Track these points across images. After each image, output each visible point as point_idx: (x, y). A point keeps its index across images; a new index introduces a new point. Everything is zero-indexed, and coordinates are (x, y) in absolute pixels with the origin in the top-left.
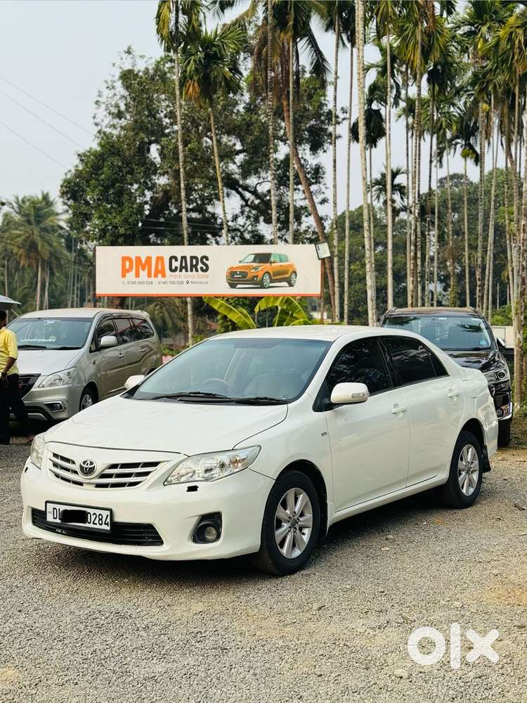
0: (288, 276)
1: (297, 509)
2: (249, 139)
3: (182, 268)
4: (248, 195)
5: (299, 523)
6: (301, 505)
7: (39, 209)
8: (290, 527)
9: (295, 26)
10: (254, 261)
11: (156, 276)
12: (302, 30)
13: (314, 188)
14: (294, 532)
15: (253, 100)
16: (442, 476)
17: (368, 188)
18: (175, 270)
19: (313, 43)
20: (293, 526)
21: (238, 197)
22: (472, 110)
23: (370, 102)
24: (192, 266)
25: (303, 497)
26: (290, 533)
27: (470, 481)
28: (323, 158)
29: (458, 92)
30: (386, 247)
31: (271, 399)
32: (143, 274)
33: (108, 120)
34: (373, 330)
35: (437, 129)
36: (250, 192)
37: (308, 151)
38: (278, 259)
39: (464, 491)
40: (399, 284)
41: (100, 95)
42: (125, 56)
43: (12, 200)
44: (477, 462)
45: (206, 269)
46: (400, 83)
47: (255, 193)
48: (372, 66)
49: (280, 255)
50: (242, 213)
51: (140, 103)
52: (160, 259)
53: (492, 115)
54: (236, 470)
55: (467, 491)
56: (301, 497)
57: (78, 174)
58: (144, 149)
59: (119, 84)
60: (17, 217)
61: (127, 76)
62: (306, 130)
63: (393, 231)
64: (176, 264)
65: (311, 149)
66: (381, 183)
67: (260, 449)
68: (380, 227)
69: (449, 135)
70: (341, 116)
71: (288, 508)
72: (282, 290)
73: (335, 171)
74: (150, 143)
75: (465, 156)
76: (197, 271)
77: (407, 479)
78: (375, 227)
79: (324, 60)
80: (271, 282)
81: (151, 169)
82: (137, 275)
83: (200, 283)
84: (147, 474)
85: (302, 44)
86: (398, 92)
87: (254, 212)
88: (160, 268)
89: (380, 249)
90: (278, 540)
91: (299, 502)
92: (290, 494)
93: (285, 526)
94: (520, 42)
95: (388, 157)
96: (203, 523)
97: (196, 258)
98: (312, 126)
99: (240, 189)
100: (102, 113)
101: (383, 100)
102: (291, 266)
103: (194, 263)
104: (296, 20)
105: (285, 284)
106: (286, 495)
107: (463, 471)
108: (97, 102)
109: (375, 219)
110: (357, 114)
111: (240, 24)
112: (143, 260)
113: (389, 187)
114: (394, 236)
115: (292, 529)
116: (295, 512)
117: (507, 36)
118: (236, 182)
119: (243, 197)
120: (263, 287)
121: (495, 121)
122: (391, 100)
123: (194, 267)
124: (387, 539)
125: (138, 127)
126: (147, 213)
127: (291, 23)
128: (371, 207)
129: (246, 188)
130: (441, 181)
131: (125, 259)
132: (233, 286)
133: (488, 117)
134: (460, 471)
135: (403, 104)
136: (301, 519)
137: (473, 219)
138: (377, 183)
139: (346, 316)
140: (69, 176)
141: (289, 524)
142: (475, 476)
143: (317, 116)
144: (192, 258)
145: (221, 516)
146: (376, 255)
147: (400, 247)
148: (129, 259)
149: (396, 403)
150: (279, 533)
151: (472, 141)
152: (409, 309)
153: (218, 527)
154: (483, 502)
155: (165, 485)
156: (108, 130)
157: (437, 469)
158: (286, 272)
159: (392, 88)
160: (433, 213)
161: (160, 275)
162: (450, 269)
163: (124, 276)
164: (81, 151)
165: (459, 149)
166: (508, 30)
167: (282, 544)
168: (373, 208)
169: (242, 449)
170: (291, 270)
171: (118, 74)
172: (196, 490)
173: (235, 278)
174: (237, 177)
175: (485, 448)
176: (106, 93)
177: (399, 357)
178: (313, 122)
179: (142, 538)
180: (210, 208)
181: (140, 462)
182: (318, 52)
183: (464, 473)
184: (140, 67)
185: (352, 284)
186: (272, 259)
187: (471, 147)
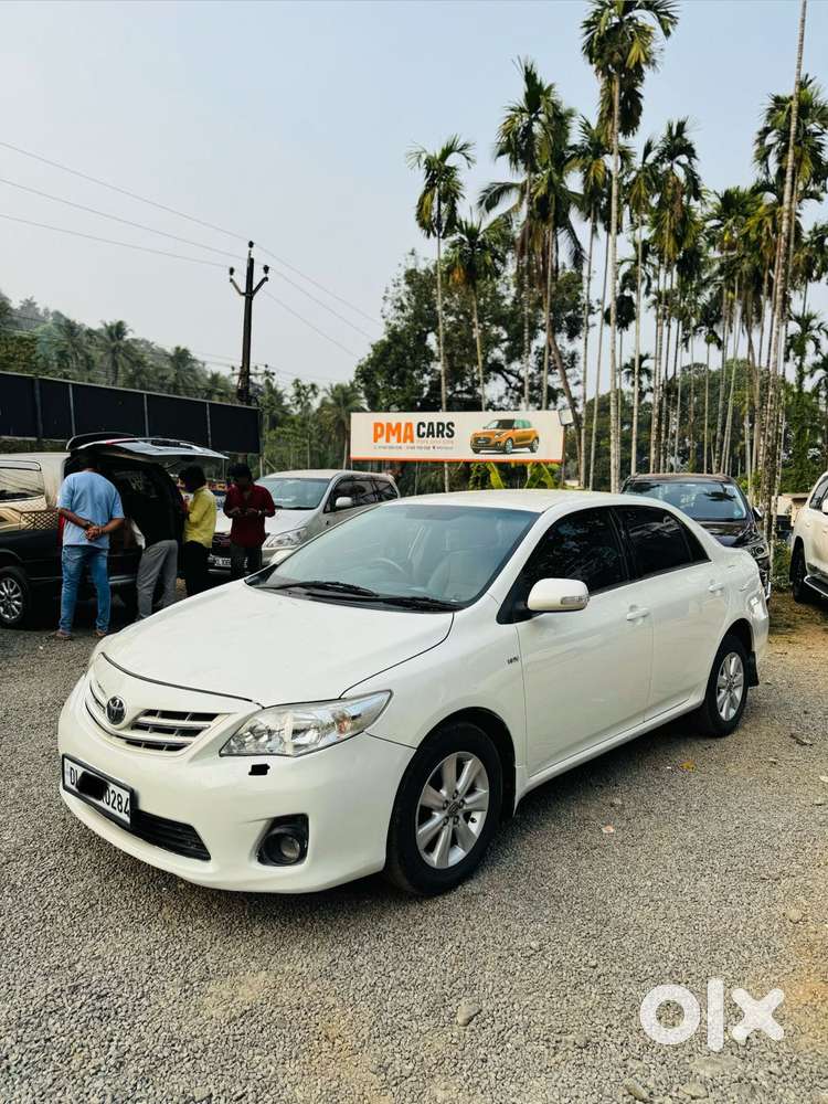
0: (529, 442)
1: (460, 786)
2: (513, 326)
3: (429, 434)
4: (511, 378)
5: (465, 808)
6: (469, 777)
7: (347, 394)
8: (447, 818)
9: (555, 217)
10: (498, 427)
11: (405, 441)
12: (562, 222)
13: (569, 372)
14: (454, 823)
15: (518, 293)
16: (695, 699)
17: (616, 371)
18: (423, 436)
19: (572, 233)
20: (452, 814)
21: (503, 380)
22: (717, 300)
23: (622, 289)
24: (439, 432)
25: (471, 766)
26: (446, 827)
27: (732, 700)
28: (578, 345)
29: (705, 284)
30: (632, 426)
31: (433, 601)
32: (393, 439)
33: (394, 313)
34: (614, 498)
35: (683, 317)
36: (513, 375)
37: (565, 340)
38: (521, 426)
39: (723, 714)
40: (642, 456)
41: (387, 292)
42: (409, 257)
43: (328, 386)
44: (741, 675)
45: (451, 436)
46: (651, 274)
47: (518, 376)
48: (627, 260)
49: (523, 422)
50: (507, 394)
51: (418, 297)
52: (409, 425)
53: (735, 304)
54: (344, 736)
55: (727, 713)
56: (469, 764)
57: (371, 361)
58: (422, 338)
59: (403, 282)
60: (331, 401)
61: (411, 276)
62: (566, 319)
63: (639, 411)
64: (424, 430)
65: (568, 337)
66: (630, 366)
67: (390, 697)
68: (626, 408)
69: (694, 322)
70: (597, 307)
71: (445, 787)
72: (523, 455)
73: (586, 348)
74: (428, 332)
75: (708, 341)
76: (443, 436)
77: (645, 711)
78: (622, 409)
79: (581, 249)
80: (513, 448)
81: (429, 356)
82: (388, 440)
83: (446, 448)
84: (194, 732)
85: (563, 237)
86: (649, 285)
87: (517, 393)
88: (408, 433)
89: (626, 428)
90: (422, 845)
91: (465, 775)
92: (449, 763)
93: (438, 816)
94: (768, 229)
95: (637, 342)
96: (276, 831)
97: (442, 424)
98: (570, 317)
99: (505, 373)
100: (388, 307)
101: (634, 288)
102: (534, 432)
103: (441, 428)
104: (556, 212)
105: (527, 450)
106: (441, 768)
107: (724, 688)
108: (385, 298)
109: (623, 401)
110: (609, 302)
111: (507, 219)
112: (394, 426)
113: (636, 369)
114: (639, 417)
115: (451, 820)
116: (456, 792)
117: (756, 226)
118: (502, 367)
119: (507, 380)
120: (505, 453)
121: (738, 309)
122: (643, 289)
123: (440, 433)
124: (612, 805)
125: (417, 317)
126: (425, 394)
127: (552, 214)
128: (619, 392)
129: (510, 372)
130: (683, 369)
131: (377, 425)
132: (476, 451)
133: (732, 307)
134: (719, 688)
135: (653, 297)
136: (467, 800)
137: (713, 401)
138: (627, 366)
139: (591, 484)
140: (362, 363)
141: (445, 813)
142: (738, 693)
143: (575, 307)
144: (439, 424)
145: (307, 820)
146: (622, 433)
147: (645, 426)
148: (381, 425)
149: (633, 603)
150: (424, 831)
151: (715, 328)
152: (650, 475)
153: (303, 837)
154: (747, 726)
155: (221, 756)
156: (394, 322)
157: (689, 691)
158: (528, 438)
159: (643, 280)
160: (676, 394)
161: (408, 441)
162: (688, 444)
163: (375, 441)
164: (374, 343)
165: (703, 336)
166: (758, 219)
167: (430, 848)
168: (622, 392)
169: (354, 698)
170: (533, 436)
171: (403, 274)
172: (265, 773)
173: (479, 444)
174: (503, 363)
175: (753, 655)
176: (392, 289)
177: (639, 533)
178: (570, 313)
179: (181, 841)
180: (479, 391)
181: (188, 710)
182: (577, 243)
183: (724, 691)
184: (422, 267)
185: (600, 457)
186: (515, 426)
187: (715, 334)
